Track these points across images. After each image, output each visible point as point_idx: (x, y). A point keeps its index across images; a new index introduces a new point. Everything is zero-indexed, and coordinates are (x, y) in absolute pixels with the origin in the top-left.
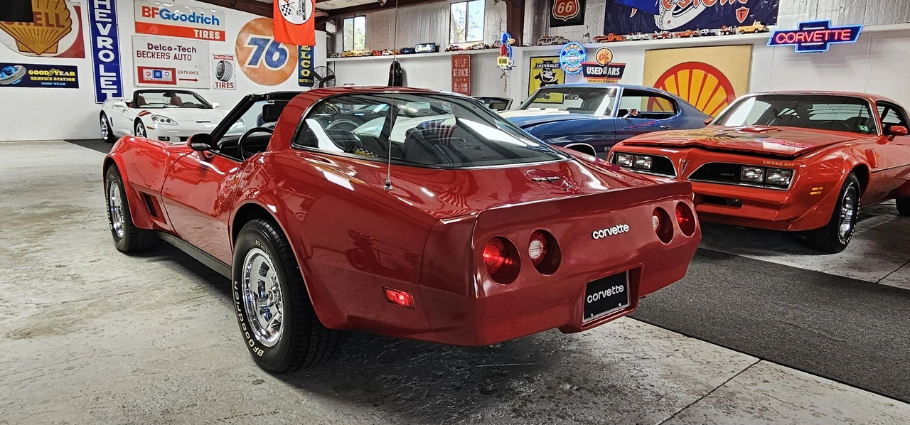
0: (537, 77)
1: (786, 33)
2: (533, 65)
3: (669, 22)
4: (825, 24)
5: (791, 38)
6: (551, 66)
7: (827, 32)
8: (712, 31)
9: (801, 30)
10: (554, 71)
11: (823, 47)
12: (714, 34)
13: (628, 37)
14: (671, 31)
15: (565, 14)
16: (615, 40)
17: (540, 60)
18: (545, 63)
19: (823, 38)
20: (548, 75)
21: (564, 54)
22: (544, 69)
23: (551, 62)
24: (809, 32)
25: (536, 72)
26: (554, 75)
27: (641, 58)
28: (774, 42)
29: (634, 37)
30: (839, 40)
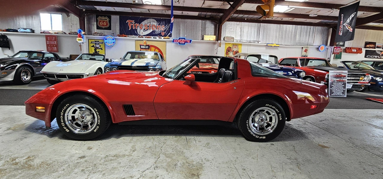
0: (92, 46)
1: (176, 40)
2: (90, 42)
3: (142, 33)
4: (185, 39)
5: (177, 41)
6: (98, 43)
7: (185, 40)
8: (156, 37)
9: (179, 39)
10: (100, 45)
11: (184, 44)
12: (156, 38)
13: (130, 36)
14: (143, 36)
15: (103, 25)
16: (125, 37)
17: (94, 41)
18: (95, 41)
19: (184, 42)
20: (97, 46)
21: (106, 39)
22: (95, 44)
23: (98, 42)
24: (181, 40)
25: (92, 45)
26: (100, 46)
27: (134, 43)
28: (173, 42)
29: (132, 36)
30: (188, 43)
